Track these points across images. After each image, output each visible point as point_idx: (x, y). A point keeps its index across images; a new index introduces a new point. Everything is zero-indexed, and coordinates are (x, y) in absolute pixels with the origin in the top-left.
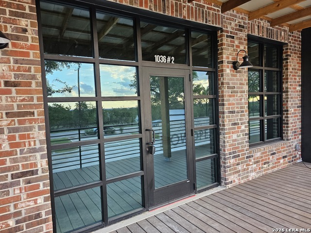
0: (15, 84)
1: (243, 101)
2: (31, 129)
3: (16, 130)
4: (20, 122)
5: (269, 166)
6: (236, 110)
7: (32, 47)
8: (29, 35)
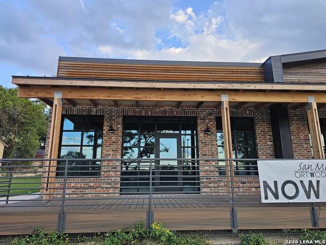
0: (115, 142)
1: (213, 149)
2: (117, 155)
3: (114, 155)
4: (115, 153)
5: (239, 190)
6: (208, 154)
7: (120, 132)
8: (120, 129)
